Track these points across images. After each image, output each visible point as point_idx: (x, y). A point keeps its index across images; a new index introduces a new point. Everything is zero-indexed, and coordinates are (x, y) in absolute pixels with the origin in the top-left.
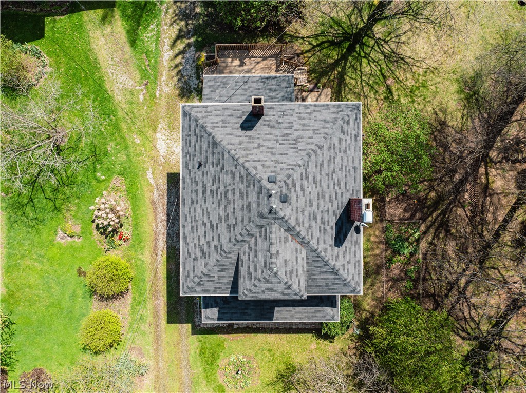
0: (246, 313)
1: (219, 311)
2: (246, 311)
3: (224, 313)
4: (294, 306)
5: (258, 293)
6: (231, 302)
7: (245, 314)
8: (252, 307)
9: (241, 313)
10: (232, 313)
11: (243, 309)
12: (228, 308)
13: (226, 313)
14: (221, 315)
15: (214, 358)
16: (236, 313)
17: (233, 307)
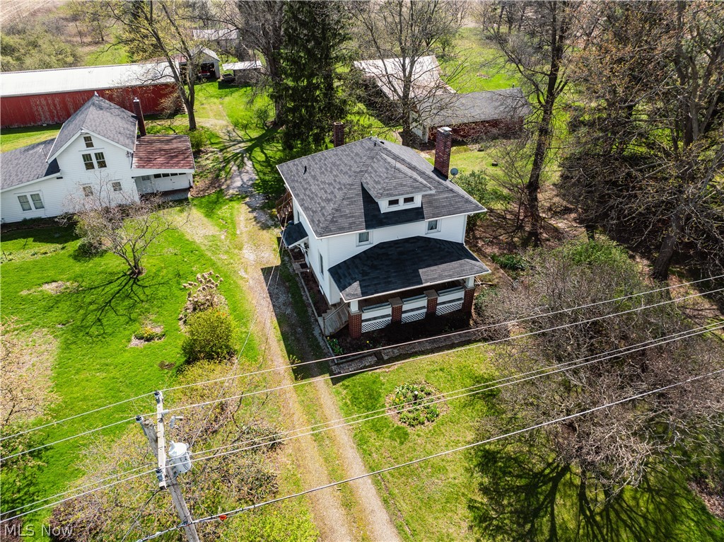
0: (390, 281)
1: (360, 285)
2: (390, 280)
3: (365, 286)
4: (437, 265)
5: (391, 189)
6: (369, 273)
7: (389, 283)
8: (394, 274)
9: (385, 282)
10: (375, 285)
11: (385, 278)
12: (369, 279)
13: (369, 286)
14: (364, 289)
15: (374, 398)
16: (379, 284)
17: (374, 278)
